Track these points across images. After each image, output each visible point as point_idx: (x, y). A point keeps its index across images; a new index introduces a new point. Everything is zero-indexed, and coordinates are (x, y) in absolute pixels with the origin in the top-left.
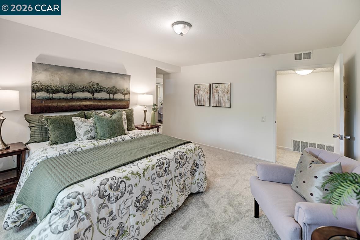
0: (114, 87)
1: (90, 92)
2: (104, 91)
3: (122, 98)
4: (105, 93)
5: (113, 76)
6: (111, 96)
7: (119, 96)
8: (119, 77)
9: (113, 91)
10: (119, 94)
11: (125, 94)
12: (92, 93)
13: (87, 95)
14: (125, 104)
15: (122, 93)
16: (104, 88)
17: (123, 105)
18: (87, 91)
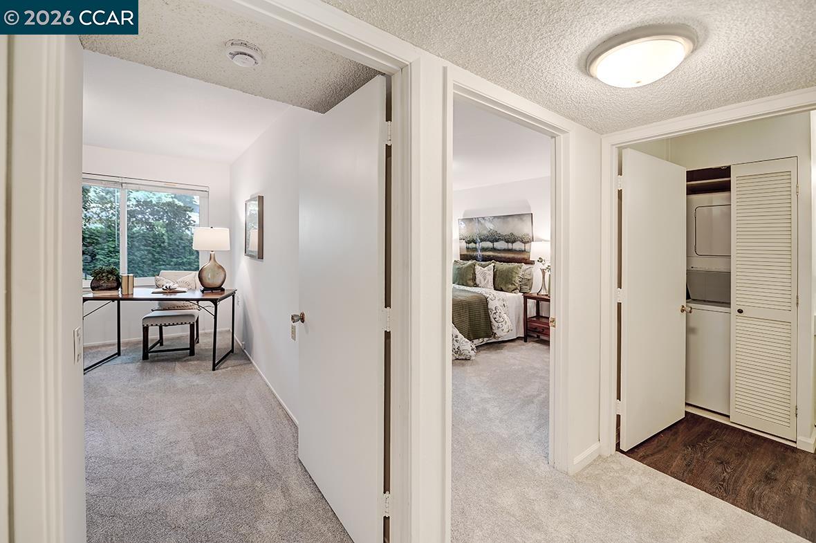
0: (512, 234)
2: (502, 240)
3: (522, 248)
4: (503, 242)
5: (510, 219)
6: (510, 246)
7: (518, 246)
8: (516, 219)
9: (511, 239)
10: (519, 242)
11: (525, 243)
12: (492, 242)
13: (488, 244)
14: (525, 256)
15: (522, 242)
16: (502, 236)
17: (524, 259)
18: (488, 241)
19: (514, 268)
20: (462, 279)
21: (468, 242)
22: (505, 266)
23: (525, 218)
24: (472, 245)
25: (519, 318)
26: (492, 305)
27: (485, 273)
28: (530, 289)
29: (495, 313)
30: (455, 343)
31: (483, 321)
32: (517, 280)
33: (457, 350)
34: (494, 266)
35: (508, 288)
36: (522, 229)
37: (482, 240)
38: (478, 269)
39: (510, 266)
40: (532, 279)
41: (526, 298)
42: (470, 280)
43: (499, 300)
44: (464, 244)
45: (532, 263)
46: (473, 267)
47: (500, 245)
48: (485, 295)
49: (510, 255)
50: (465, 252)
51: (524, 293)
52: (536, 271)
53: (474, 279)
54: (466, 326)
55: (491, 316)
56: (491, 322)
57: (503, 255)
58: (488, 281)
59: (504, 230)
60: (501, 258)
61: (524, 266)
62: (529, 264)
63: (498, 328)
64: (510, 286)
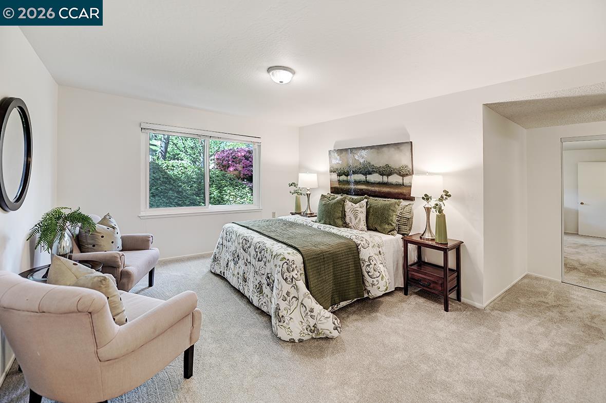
0: (387, 166)
1: (363, 174)
2: (376, 172)
3: (400, 182)
4: (378, 174)
5: (385, 149)
6: (385, 179)
7: (394, 179)
8: (393, 149)
9: (387, 171)
10: (395, 175)
11: (403, 176)
12: (365, 174)
13: (360, 177)
14: (404, 191)
15: (400, 174)
16: (376, 168)
17: (401, 194)
18: (361, 173)
19: (391, 205)
20: (329, 217)
21: (339, 175)
22: (381, 202)
23: (402, 148)
24: (343, 178)
25: (397, 264)
26: (364, 254)
27: (356, 210)
28: (410, 230)
29: (368, 265)
30: (310, 319)
31: (352, 276)
32: (395, 218)
33: (313, 328)
34: (367, 203)
35: (384, 229)
36: (399, 159)
37: (354, 173)
38: (349, 205)
39: (386, 202)
40: (412, 218)
41: (406, 242)
42: (338, 218)
43: (373, 247)
44: (335, 177)
45: (412, 199)
46: (342, 203)
47: (375, 178)
48: (356, 241)
49: (386, 190)
50: (337, 185)
51: (403, 234)
52: (418, 210)
53: (344, 216)
54: (329, 287)
55: (364, 268)
56: (363, 276)
57: (377, 189)
58: (360, 220)
59: (379, 161)
60: (375, 192)
61: (404, 203)
62: (408, 200)
63: (373, 285)
64: (386, 226)
